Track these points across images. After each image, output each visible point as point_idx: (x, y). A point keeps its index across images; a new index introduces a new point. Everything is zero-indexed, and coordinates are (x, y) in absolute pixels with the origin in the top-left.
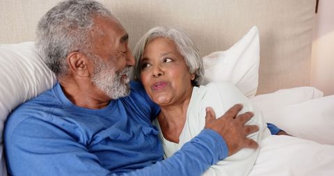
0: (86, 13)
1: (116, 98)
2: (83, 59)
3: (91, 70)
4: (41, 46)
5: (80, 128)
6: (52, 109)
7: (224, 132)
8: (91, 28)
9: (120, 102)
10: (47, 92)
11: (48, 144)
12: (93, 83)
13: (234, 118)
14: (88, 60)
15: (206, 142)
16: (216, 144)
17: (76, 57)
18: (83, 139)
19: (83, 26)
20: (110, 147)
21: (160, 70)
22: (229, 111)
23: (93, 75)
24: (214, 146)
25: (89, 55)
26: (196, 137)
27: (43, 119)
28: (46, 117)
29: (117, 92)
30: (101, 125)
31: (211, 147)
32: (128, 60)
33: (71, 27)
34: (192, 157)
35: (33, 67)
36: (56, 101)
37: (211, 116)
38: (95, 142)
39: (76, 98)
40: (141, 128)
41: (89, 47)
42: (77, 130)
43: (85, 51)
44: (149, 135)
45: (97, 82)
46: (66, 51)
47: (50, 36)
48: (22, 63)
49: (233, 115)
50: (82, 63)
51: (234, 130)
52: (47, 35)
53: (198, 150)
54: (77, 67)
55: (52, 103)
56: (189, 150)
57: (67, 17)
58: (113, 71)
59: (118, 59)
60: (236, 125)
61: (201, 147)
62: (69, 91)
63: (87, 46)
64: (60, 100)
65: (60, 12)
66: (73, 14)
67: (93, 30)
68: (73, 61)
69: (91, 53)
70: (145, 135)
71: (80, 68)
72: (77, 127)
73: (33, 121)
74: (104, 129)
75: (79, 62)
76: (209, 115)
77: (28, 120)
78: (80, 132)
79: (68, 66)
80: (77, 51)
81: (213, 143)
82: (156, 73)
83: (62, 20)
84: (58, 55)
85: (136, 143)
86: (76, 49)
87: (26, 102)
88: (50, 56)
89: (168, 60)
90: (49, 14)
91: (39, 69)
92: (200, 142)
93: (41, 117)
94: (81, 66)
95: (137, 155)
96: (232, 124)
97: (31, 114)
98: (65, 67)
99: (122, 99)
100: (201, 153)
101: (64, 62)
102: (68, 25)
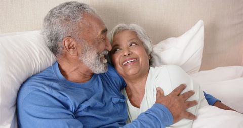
0: (77, 10)
1: (97, 73)
2: (74, 43)
3: (80, 51)
4: (45, 34)
5: (70, 100)
6: (52, 83)
7: (170, 106)
8: (80, 21)
9: (99, 77)
10: (48, 69)
11: (47, 111)
12: (81, 60)
13: (178, 95)
14: (78, 44)
15: (156, 113)
16: (163, 115)
17: (69, 41)
18: (72, 108)
19: (74, 19)
20: (90, 114)
21: (129, 51)
22: (175, 90)
23: (80, 54)
24: (162, 116)
25: (78, 40)
26: (149, 110)
27: (46, 92)
28: (47, 90)
29: (98, 69)
30: (85, 97)
31: (160, 117)
32: (106, 45)
33: (66, 19)
34: (145, 125)
35: (38, 51)
36: (54, 76)
37: (161, 93)
38: (80, 110)
39: (68, 73)
40: (111, 98)
41: (79, 34)
42: (68, 101)
43: (76, 37)
44: (117, 103)
45: (83, 60)
46: (62, 36)
47: (51, 25)
48: (30, 48)
49: (177, 93)
50: (73, 45)
51: (177, 105)
52: (50, 25)
53: (150, 120)
54: (69, 48)
55: (52, 78)
56: (144, 119)
57: (63, 12)
58: (95, 52)
59: (99, 43)
60: (179, 101)
61: (152, 117)
62: (64, 68)
63: (77, 33)
64: (57, 76)
65: (59, 9)
66: (68, 10)
67: (82, 22)
68: (66, 44)
69: (80, 39)
70: (114, 104)
71: (71, 49)
72: (68, 99)
73: (38, 93)
74: (86, 100)
75: (71, 45)
76: (159, 93)
77: (35, 92)
78: (70, 103)
79: (63, 48)
80: (70, 37)
81: (161, 114)
82: (126, 53)
83: (59, 15)
84: (56, 39)
85: (108, 110)
86: (69, 35)
87: (33, 76)
88: (51, 40)
89: (133, 44)
90: (51, 11)
91: (43, 52)
92: (152, 113)
93: (44, 91)
94: (73, 47)
95: (108, 119)
96: (176, 100)
97: (38, 87)
98: (61, 48)
99: (100, 75)
100: (152, 122)
101: (61, 45)
102: (64, 18)
